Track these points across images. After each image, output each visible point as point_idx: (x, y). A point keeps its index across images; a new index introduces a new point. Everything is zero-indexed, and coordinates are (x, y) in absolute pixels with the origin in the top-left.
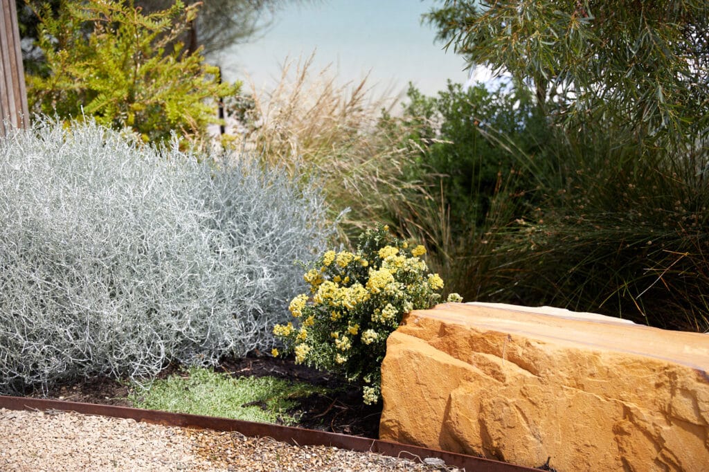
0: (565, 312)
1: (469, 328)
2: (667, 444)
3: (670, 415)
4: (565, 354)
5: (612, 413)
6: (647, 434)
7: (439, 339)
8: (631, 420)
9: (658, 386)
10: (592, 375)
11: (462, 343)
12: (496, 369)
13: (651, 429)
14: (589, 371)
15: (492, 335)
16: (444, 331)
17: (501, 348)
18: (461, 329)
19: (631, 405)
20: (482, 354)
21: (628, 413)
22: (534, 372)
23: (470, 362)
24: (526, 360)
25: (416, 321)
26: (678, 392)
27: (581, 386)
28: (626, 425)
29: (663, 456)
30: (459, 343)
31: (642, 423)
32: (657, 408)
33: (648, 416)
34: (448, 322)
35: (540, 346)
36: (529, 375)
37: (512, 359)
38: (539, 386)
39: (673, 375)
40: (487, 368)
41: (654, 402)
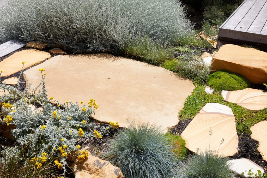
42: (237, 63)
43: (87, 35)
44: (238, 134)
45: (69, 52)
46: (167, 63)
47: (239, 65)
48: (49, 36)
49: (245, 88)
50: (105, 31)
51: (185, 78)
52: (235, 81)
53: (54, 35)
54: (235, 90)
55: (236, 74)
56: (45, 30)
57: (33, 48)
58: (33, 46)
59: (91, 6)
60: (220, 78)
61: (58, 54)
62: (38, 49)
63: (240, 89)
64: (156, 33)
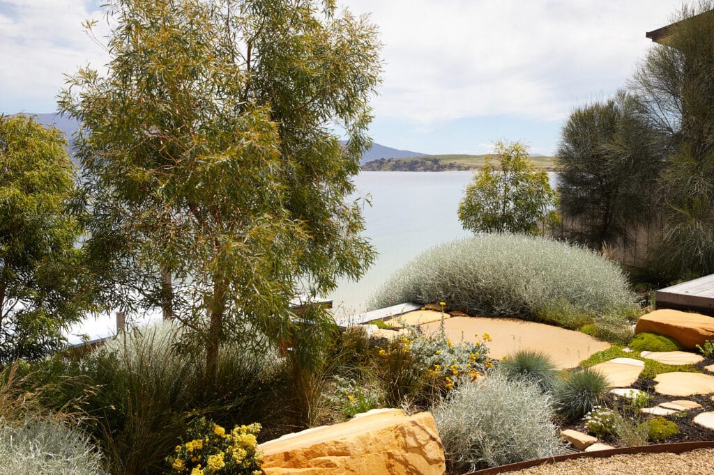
0: (293, 435)
1: (301, 449)
2: (410, 463)
3: (406, 448)
4: (358, 439)
5: (384, 458)
6: (400, 461)
7: (287, 463)
8: (393, 458)
9: (396, 437)
10: (371, 444)
11: (301, 458)
12: (328, 462)
13: (401, 458)
14: (369, 443)
15: (315, 447)
16: (287, 456)
17: (323, 451)
18: (298, 451)
19: (390, 451)
20: (315, 459)
21: (390, 456)
22: (347, 454)
23: (308, 467)
24: (340, 451)
25: (269, 458)
26: (407, 435)
27: (368, 452)
28: (392, 461)
29: (409, 469)
30: (300, 459)
31: (397, 458)
32: (401, 447)
33: (399, 453)
34: (289, 450)
35: (344, 441)
36: (346, 457)
37: (331, 454)
38: (352, 461)
39: (402, 429)
40: (322, 465)
41: (398, 445)
42: (665, 322)
43: (494, 296)
44: (639, 377)
45: (472, 314)
46: (585, 327)
47: (667, 325)
48: (450, 297)
49: (673, 350)
50: (514, 291)
51: (602, 340)
52: (663, 343)
53: (456, 296)
54: (659, 351)
55: (665, 336)
56: (446, 290)
57: (431, 309)
58: (430, 307)
59: (500, 264)
60: (643, 339)
61: (458, 316)
62: (435, 310)
63: (666, 351)
64: (580, 298)
